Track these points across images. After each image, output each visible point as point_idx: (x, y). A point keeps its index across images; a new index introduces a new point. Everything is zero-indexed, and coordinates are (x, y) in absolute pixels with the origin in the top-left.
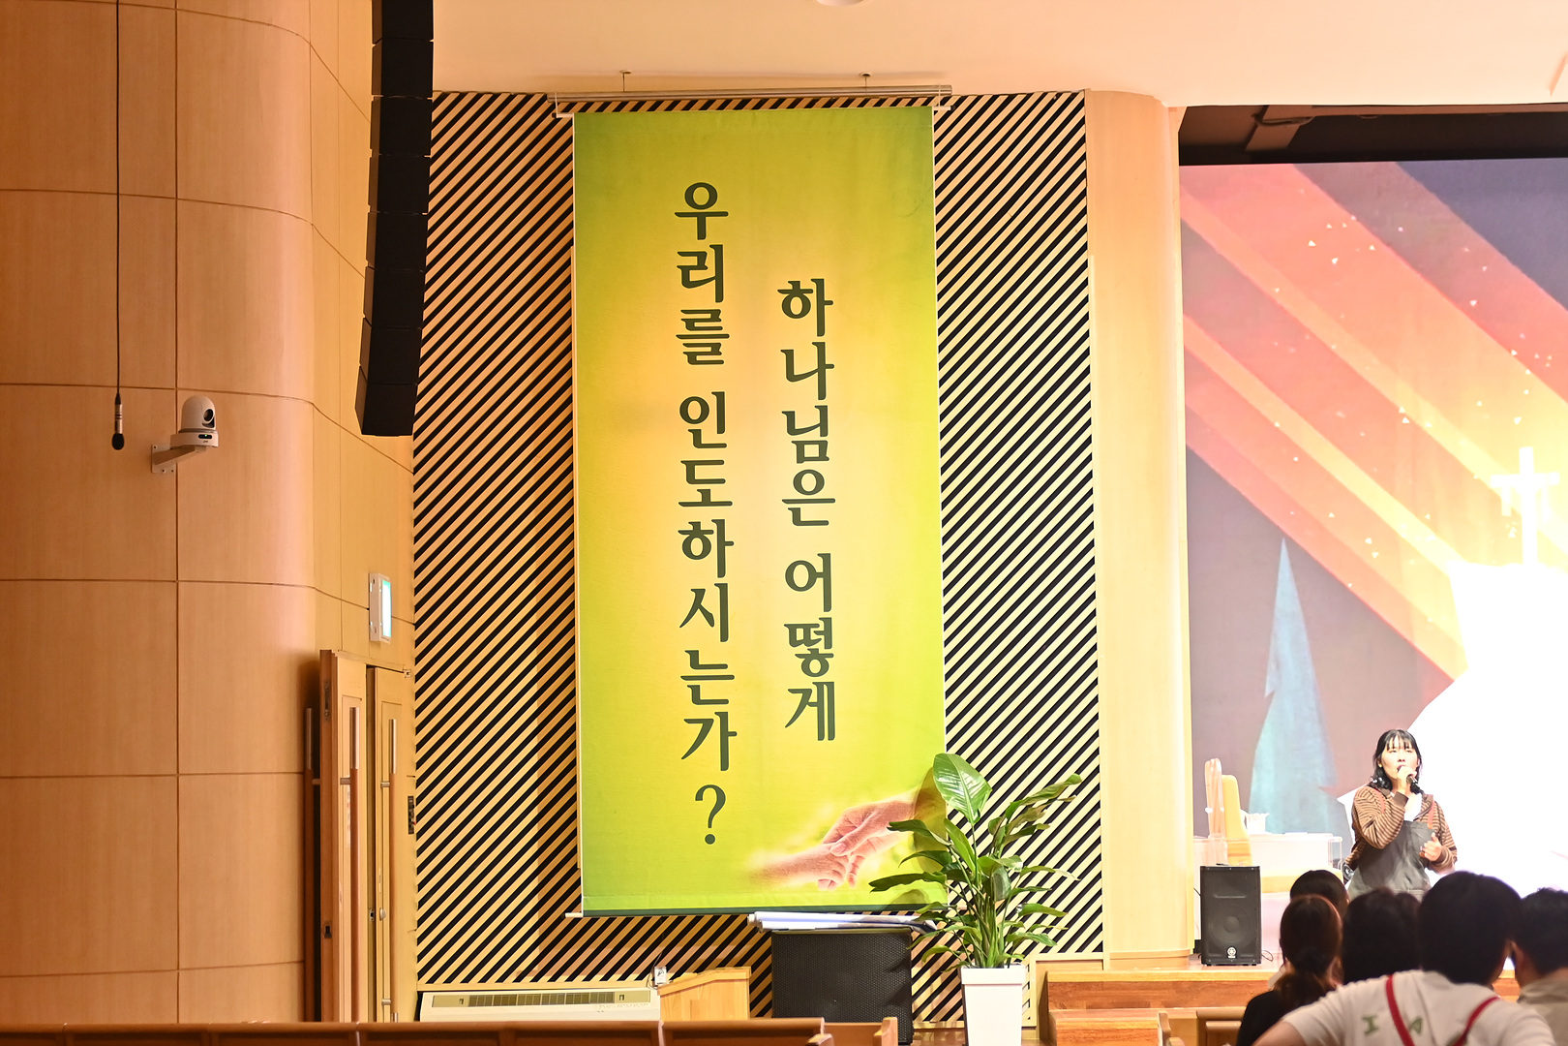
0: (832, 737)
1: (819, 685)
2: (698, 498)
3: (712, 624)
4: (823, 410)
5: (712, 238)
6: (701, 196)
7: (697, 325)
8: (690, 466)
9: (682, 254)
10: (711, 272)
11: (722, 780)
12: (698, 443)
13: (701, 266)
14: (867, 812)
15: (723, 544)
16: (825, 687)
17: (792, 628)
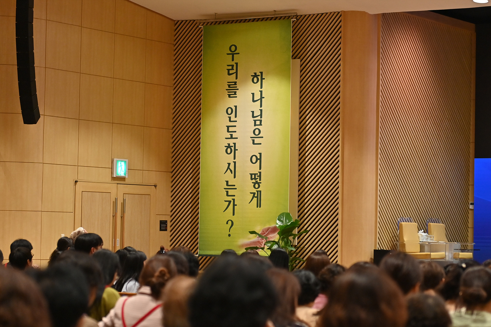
0: (260, 207)
1: (258, 191)
2: (230, 137)
3: (232, 173)
4: (261, 110)
5: (235, 61)
6: (233, 48)
7: (231, 86)
8: (228, 127)
10: (235, 71)
11: (233, 218)
12: (230, 121)
13: (233, 69)
14: (268, 229)
15: (235, 150)
17: (251, 175)
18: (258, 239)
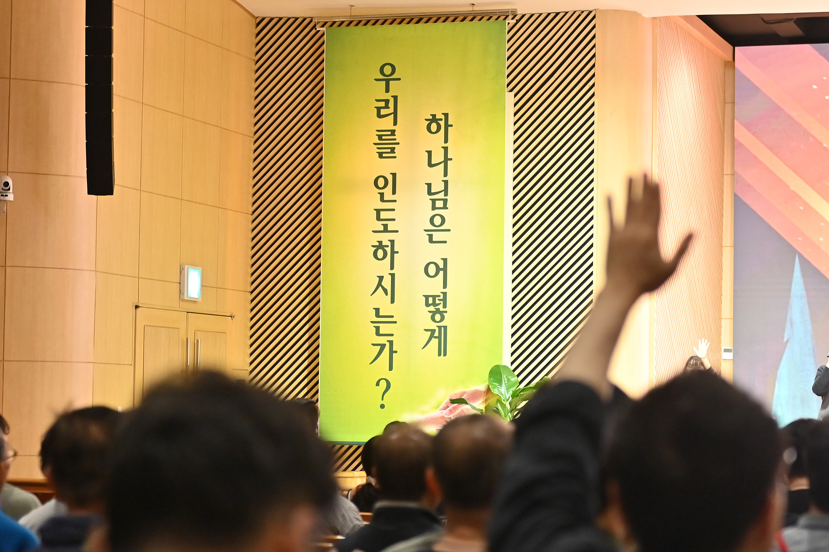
0: (445, 355)
1: (440, 327)
2: (382, 228)
3: (387, 294)
4: (446, 182)
5: (392, 93)
6: (387, 70)
7: (383, 137)
8: (378, 211)
10: (391, 110)
11: (389, 375)
12: (382, 200)
13: (387, 107)
14: (462, 395)
15: (393, 252)
16: (443, 328)
17: (427, 297)
18: (442, 413)
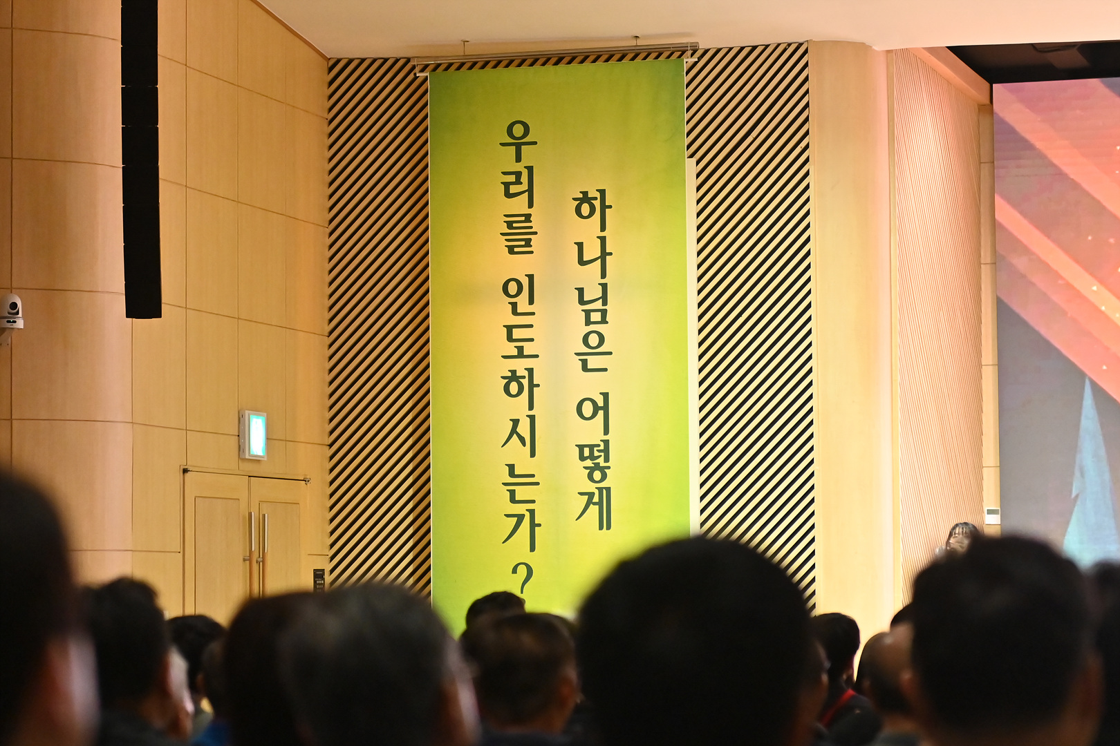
0: (609, 527)
1: (600, 490)
2: (515, 352)
3: (524, 444)
4: (604, 286)
5: (526, 161)
6: (518, 130)
7: (515, 225)
8: (510, 329)
9: (504, 173)
10: (525, 186)
11: (531, 559)
12: (515, 312)
13: (518, 182)
15: (532, 386)
16: (604, 490)
17: (581, 447)
